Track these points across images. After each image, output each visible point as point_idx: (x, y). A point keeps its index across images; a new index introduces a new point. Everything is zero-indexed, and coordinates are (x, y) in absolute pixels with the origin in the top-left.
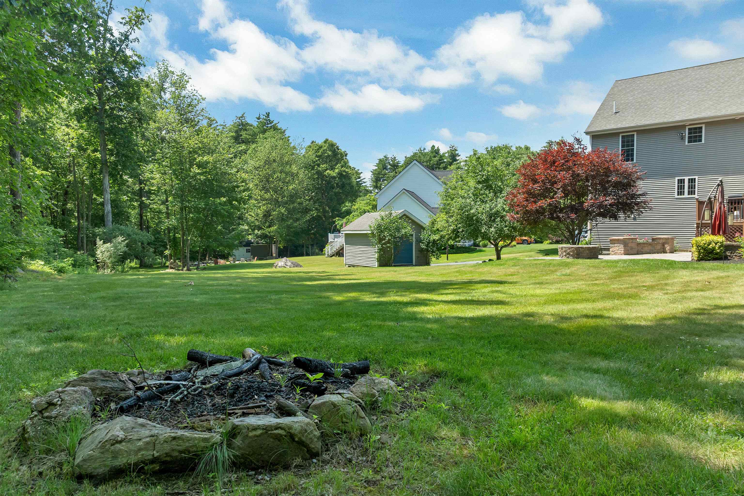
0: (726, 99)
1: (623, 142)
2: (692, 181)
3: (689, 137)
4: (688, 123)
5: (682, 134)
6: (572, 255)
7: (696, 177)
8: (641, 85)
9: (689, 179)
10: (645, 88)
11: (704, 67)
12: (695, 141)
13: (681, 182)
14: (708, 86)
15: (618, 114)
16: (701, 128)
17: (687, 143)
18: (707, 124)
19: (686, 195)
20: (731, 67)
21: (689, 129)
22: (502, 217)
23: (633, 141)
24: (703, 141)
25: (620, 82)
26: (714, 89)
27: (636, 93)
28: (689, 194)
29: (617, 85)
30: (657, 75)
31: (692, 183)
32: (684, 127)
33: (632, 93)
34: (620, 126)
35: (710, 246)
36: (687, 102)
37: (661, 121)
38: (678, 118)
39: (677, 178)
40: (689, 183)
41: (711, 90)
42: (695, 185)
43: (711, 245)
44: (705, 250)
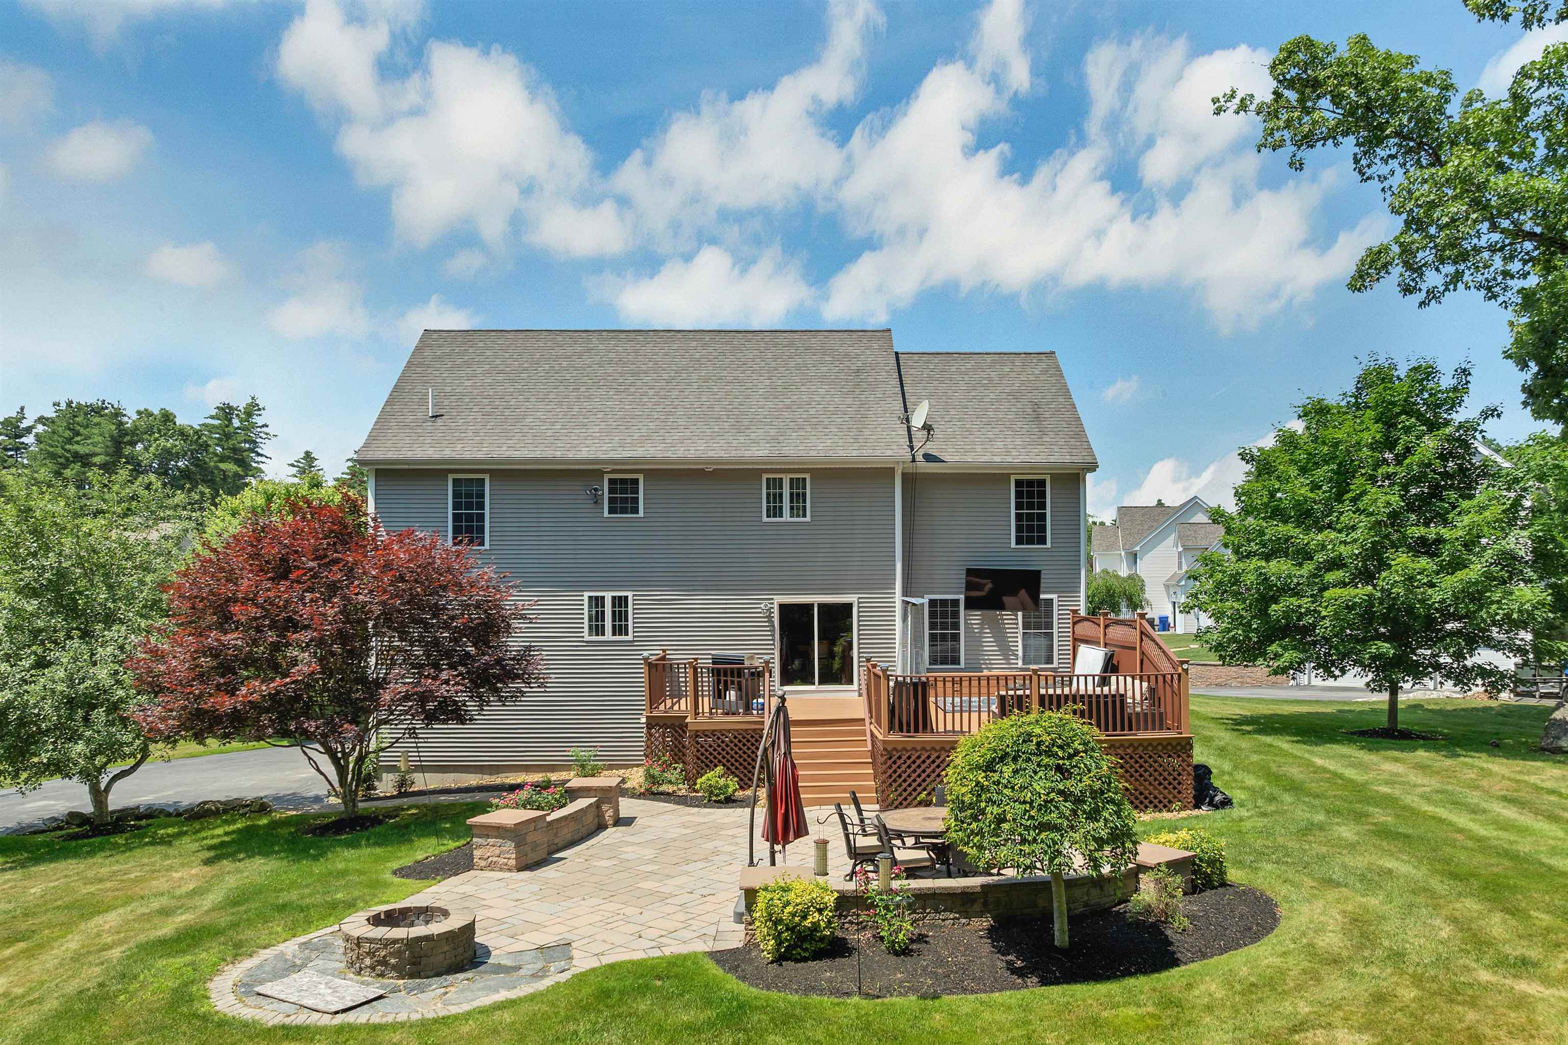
0: (681, 422)
1: (456, 495)
2: (619, 602)
3: (611, 500)
4: (610, 467)
5: (596, 490)
6: (394, 968)
7: (630, 594)
8: (488, 353)
9: (614, 598)
10: (498, 362)
11: (622, 335)
12: (624, 511)
13: (598, 602)
14: (639, 383)
15: (439, 421)
16: (636, 481)
17: (606, 514)
18: (648, 473)
19: (608, 636)
20: (675, 346)
21: (611, 481)
22: (114, 707)
23: (483, 496)
24: (641, 514)
25: (435, 336)
26: (651, 392)
27: (479, 371)
28: (614, 634)
29: (430, 341)
30: (522, 335)
31: (620, 606)
32: (600, 474)
33: (469, 371)
34: (447, 453)
35: (807, 923)
36: (600, 415)
37: (549, 454)
38: (584, 453)
39: (587, 595)
40: (614, 606)
41: (645, 394)
42: (626, 612)
43: (810, 919)
44: (791, 929)
